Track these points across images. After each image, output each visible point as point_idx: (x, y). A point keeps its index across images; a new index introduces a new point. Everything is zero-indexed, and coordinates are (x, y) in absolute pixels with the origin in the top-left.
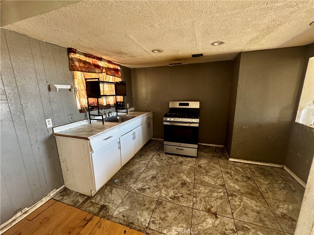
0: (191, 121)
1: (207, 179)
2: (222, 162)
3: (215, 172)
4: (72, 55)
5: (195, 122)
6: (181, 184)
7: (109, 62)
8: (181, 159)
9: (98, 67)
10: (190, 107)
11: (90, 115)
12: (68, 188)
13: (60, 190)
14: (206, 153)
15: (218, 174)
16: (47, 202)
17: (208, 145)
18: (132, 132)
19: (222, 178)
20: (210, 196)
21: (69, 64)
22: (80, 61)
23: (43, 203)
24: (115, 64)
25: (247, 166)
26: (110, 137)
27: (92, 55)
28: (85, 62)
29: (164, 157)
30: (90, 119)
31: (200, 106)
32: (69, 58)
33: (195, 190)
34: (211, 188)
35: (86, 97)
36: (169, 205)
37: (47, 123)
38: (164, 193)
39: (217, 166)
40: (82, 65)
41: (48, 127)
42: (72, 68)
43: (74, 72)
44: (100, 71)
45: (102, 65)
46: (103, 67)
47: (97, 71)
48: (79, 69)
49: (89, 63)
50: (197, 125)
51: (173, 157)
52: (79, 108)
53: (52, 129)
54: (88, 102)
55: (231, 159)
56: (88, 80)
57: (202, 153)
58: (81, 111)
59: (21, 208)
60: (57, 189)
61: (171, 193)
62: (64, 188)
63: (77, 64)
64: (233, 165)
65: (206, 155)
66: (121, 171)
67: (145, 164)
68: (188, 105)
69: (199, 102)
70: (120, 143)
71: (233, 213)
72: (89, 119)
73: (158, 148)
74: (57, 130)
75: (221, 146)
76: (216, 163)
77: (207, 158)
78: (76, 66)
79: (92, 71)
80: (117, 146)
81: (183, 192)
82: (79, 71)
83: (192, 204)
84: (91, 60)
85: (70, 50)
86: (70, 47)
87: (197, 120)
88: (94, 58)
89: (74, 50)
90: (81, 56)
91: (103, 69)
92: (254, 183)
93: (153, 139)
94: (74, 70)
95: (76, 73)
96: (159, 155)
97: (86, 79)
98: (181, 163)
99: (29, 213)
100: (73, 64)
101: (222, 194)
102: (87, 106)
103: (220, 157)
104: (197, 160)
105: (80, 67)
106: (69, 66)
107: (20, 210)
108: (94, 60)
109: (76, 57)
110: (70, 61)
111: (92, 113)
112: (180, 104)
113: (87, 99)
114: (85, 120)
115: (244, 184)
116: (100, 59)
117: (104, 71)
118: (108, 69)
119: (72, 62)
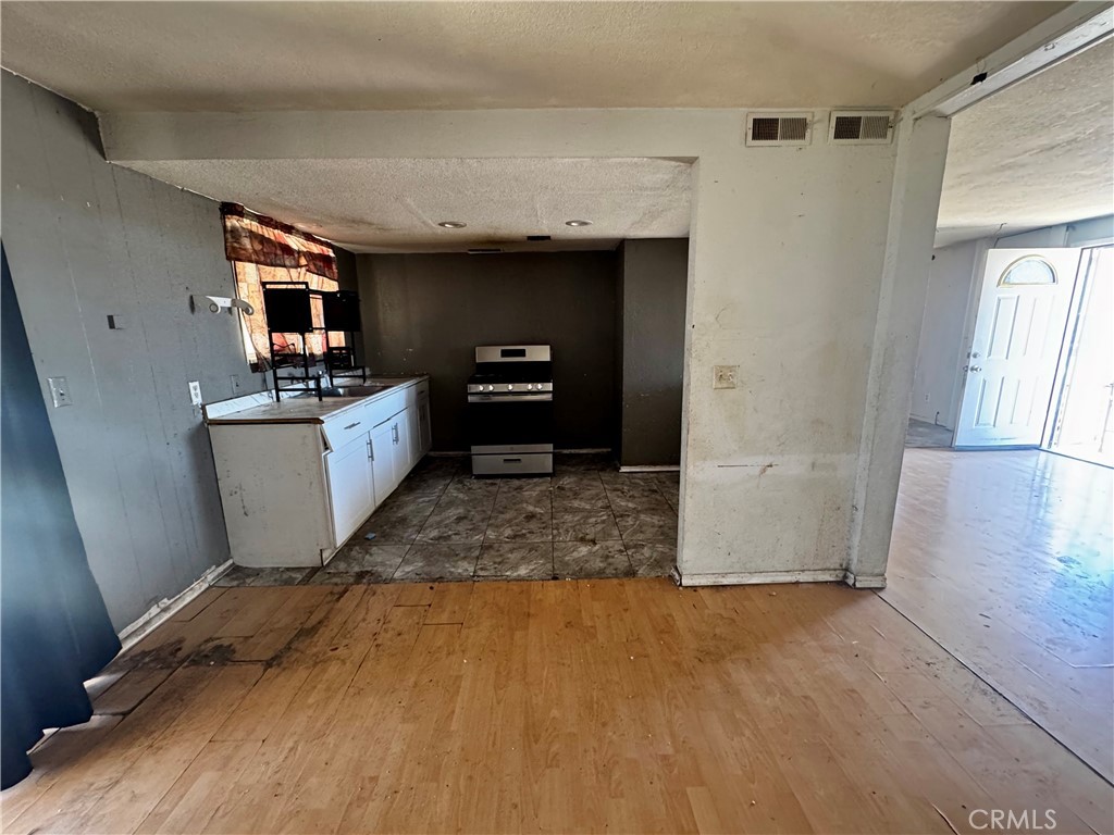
0: (535, 390)
1: (576, 504)
2: (606, 476)
3: (593, 492)
4: (232, 222)
5: (543, 390)
6: (526, 517)
7: (309, 237)
8: (516, 483)
9: (287, 250)
10: (527, 358)
11: (276, 379)
12: (245, 565)
13: (225, 570)
14: (573, 466)
15: (597, 495)
16: (203, 593)
17: (577, 451)
18: (391, 423)
19: (606, 497)
20: (585, 523)
21: (226, 242)
22: (252, 235)
23: (196, 595)
24: (322, 243)
25: (652, 475)
26: (354, 425)
27: (272, 220)
28: (263, 240)
29: (475, 484)
30: (278, 390)
31: (552, 355)
32: (225, 226)
33: (554, 521)
34: (586, 514)
35: (266, 329)
36: (507, 547)
37: (192, 392)
38: (491, 534)
39: (598, 483)
40: (258, 247)
41: (195, 404)
42: (234, 255)
43: (239, 264)
44: (293, 262)
45: (295, 247)
46: (299, 252)
47: (287, 263)
48: (254, 257)
49: (269, 240)
50: (548, 397)
51: (498, 481)
52: (252, 358)
53: (203, 408)
54: (272, 344)
55: (624, 469)
56: (268, 286)
57: (564, 468)
58: (255, 367)
59: (156, 597)
60: (218, 566)
61: (508, 532)
62: (231, 566)
63: (247, 242)
64: (628, 478)
65: (573, 470)
66: (373, 520)
67: (429, 501)
68: (522, 353)
69: (548, 347)
70: (371, 443)
71: (621, 535)
72: (274, 392)
73: (454, 470)
74: (214, 412)
75: (605, 450)
76: (594, 479)
77: (575, 473)
78: (245, 250)
79: (278, 262)
80: (365, 450)
81: (532, 527)
82: (252, 262)
83: (551, 537)
84: (271, 234)
85: (229, 209)
86: (229, 200)
87: (549, 386)
88: (276, 228)
89: (240, 209)
90: (253, 223)
91: (299, 257)
92: (662, 495)
93: (432, 454)
94: (240, 260)
95: (244, 267)
96: (460, 482)
97: (264, 284)
98: (520, 488)
99: (172, 612)
100: (235, 245)
101: (604, 518)
102: (268, 356)
103: (603, 470)
104: (554, 479)
105: (255, 251)
106: (226, 250)
107: (156, 600)
108: (276, 231)
109: (243, 225)
110: (229, 236)
111: (281, 372)
112: (505, 353)
113: (267, 336)
114: (265, 393)
115: (644, 499)
116: (289, 229)
117: (303, 261)
118: (310, 255)
119: (233, 237)
